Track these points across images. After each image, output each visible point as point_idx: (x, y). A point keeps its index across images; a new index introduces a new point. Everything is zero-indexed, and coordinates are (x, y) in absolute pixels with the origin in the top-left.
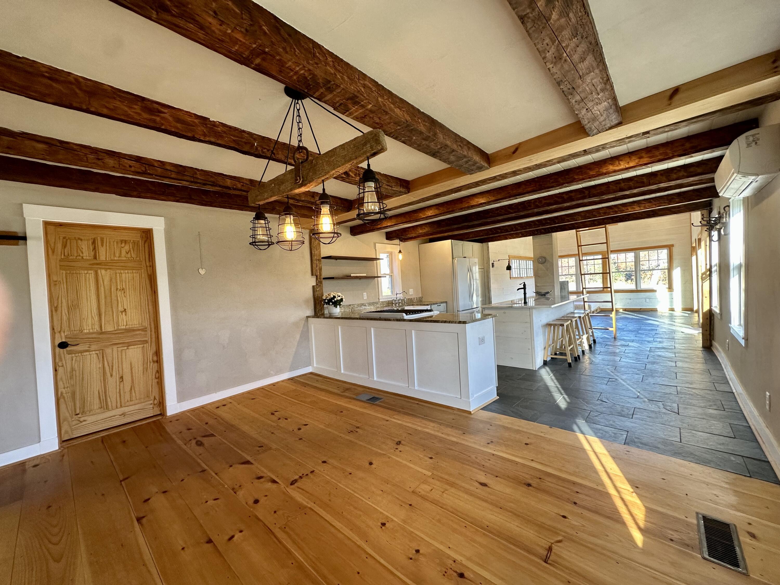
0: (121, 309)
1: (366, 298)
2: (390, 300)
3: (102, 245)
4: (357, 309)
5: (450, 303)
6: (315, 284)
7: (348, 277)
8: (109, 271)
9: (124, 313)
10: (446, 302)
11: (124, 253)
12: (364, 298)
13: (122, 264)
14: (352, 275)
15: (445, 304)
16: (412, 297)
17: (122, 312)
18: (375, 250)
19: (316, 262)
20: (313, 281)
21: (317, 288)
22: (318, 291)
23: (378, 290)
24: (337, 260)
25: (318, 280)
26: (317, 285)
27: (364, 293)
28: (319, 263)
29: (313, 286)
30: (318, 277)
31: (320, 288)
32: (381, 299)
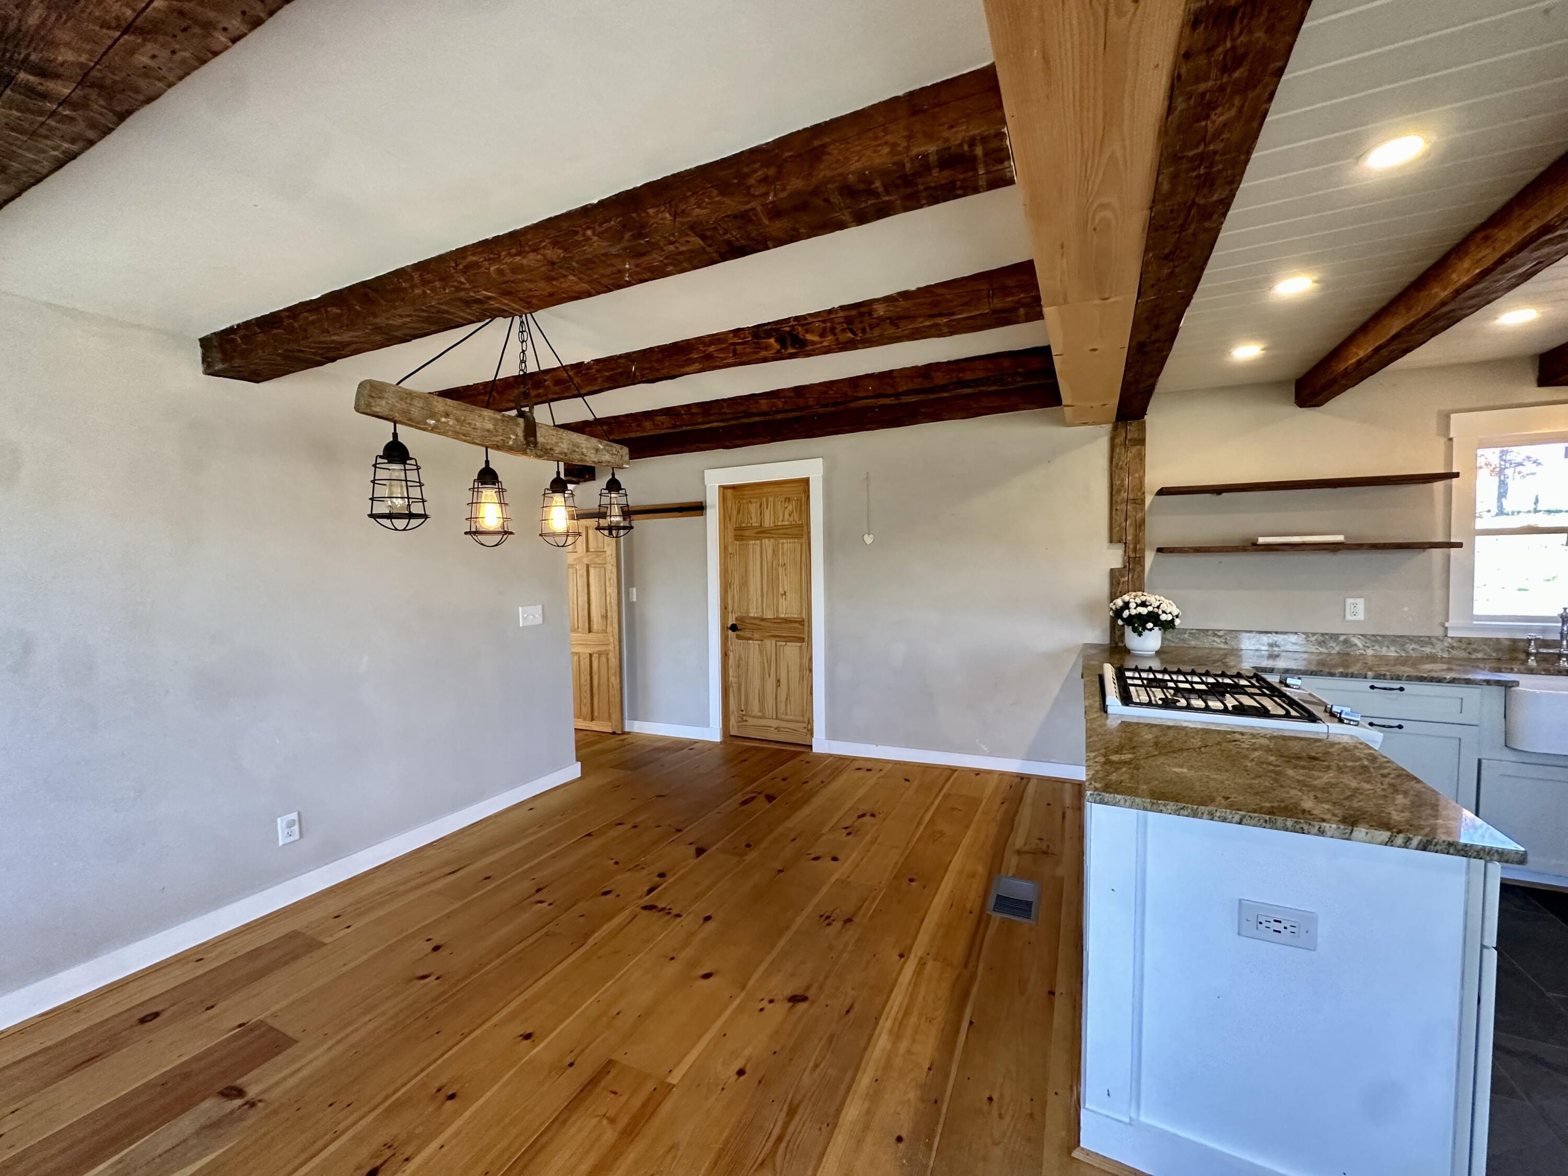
0: (781, 591)
1: (1361, 617)
3: (767, 508)
6: (1118, 564)
7: (1253, 547)
8: (772, 540)
9: (784, 597)
11: (787, 516)
12: (1349, 617)
13: (785, 531)
14: (1261, 540)
17: (782, 595)
18: (1442, 440)
19: (1124, 507)
20: (1115, 558)
21: (1123, 576)
22: (1124, 583)
23: (1438, 592)
24: (1224, 495)
25: (1132, 555)
26: (1125, 567)
27: (1349, 601)
28: (1134, 508)
29: (1112, 570)
30: (1131, 546)
31: (1132, 577)
32: (1456, 629)
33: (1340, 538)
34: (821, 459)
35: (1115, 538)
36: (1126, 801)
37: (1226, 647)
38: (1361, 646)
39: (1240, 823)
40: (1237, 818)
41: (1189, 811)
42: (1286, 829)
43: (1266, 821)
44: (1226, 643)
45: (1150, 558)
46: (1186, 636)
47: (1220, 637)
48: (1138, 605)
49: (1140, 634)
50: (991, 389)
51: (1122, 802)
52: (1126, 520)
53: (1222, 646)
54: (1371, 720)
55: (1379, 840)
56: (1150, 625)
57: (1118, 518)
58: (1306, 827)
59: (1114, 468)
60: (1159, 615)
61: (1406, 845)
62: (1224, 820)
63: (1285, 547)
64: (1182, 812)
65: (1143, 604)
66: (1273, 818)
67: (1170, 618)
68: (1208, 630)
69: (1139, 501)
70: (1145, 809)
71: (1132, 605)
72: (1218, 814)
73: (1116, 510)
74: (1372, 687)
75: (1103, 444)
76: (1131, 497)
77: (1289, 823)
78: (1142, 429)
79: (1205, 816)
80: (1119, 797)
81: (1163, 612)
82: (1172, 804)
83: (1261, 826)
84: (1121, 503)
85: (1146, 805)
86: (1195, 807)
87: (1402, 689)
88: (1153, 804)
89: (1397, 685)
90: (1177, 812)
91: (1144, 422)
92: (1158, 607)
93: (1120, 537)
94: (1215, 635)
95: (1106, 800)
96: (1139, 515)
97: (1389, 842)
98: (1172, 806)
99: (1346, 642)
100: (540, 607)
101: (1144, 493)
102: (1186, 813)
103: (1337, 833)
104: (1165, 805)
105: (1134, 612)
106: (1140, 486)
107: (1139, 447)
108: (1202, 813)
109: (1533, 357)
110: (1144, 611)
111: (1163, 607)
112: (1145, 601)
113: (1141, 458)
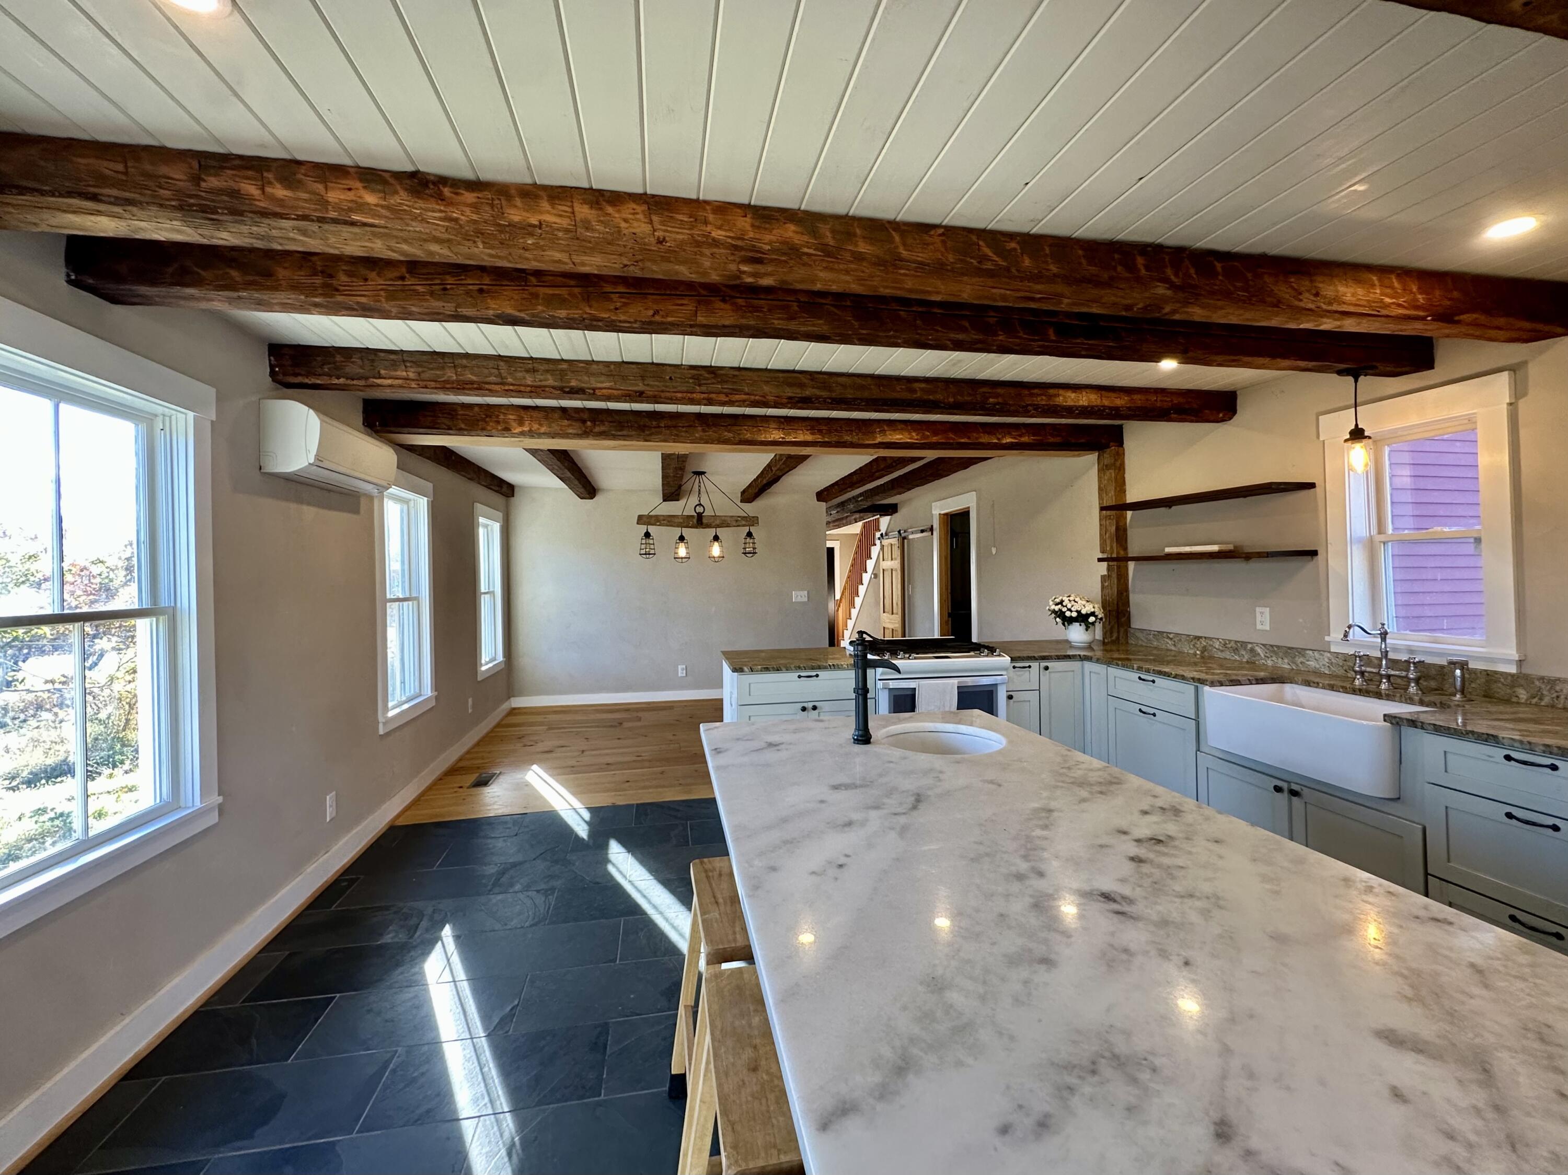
1: (1266, 626)
6: (1107, 572)
12: (1259, 627)
14: (1167, 550)
19: (1104, 522)
21: (1106, 581)
26: (1112, 575)
27: (1258, 610)
28: (1110, 523)
29: (1102, 576)
31: (1110, 582)
32: (1335, 643)
34: (974, 493)
35: (1102, 548)
38: (1262, 655)
44: (1177, 645)
46: (1151, 637)
47: (1171, 639)
52: (1106, 533)
59: (1100, 491)
69: (1113, 517)
73: (1101, 525)
74: (1139, 678)
76: (1108, 513)
78: (1114, 454)
84: (1103, 519)
87: (1153, 682)
89: (1151, 677)
93: (1104, 548)
94: (1168, 637)
96: (1113, 529)
99: (1252, 650)
100: (806, 592)
107: (1110, 471)
113: (1112, 480)
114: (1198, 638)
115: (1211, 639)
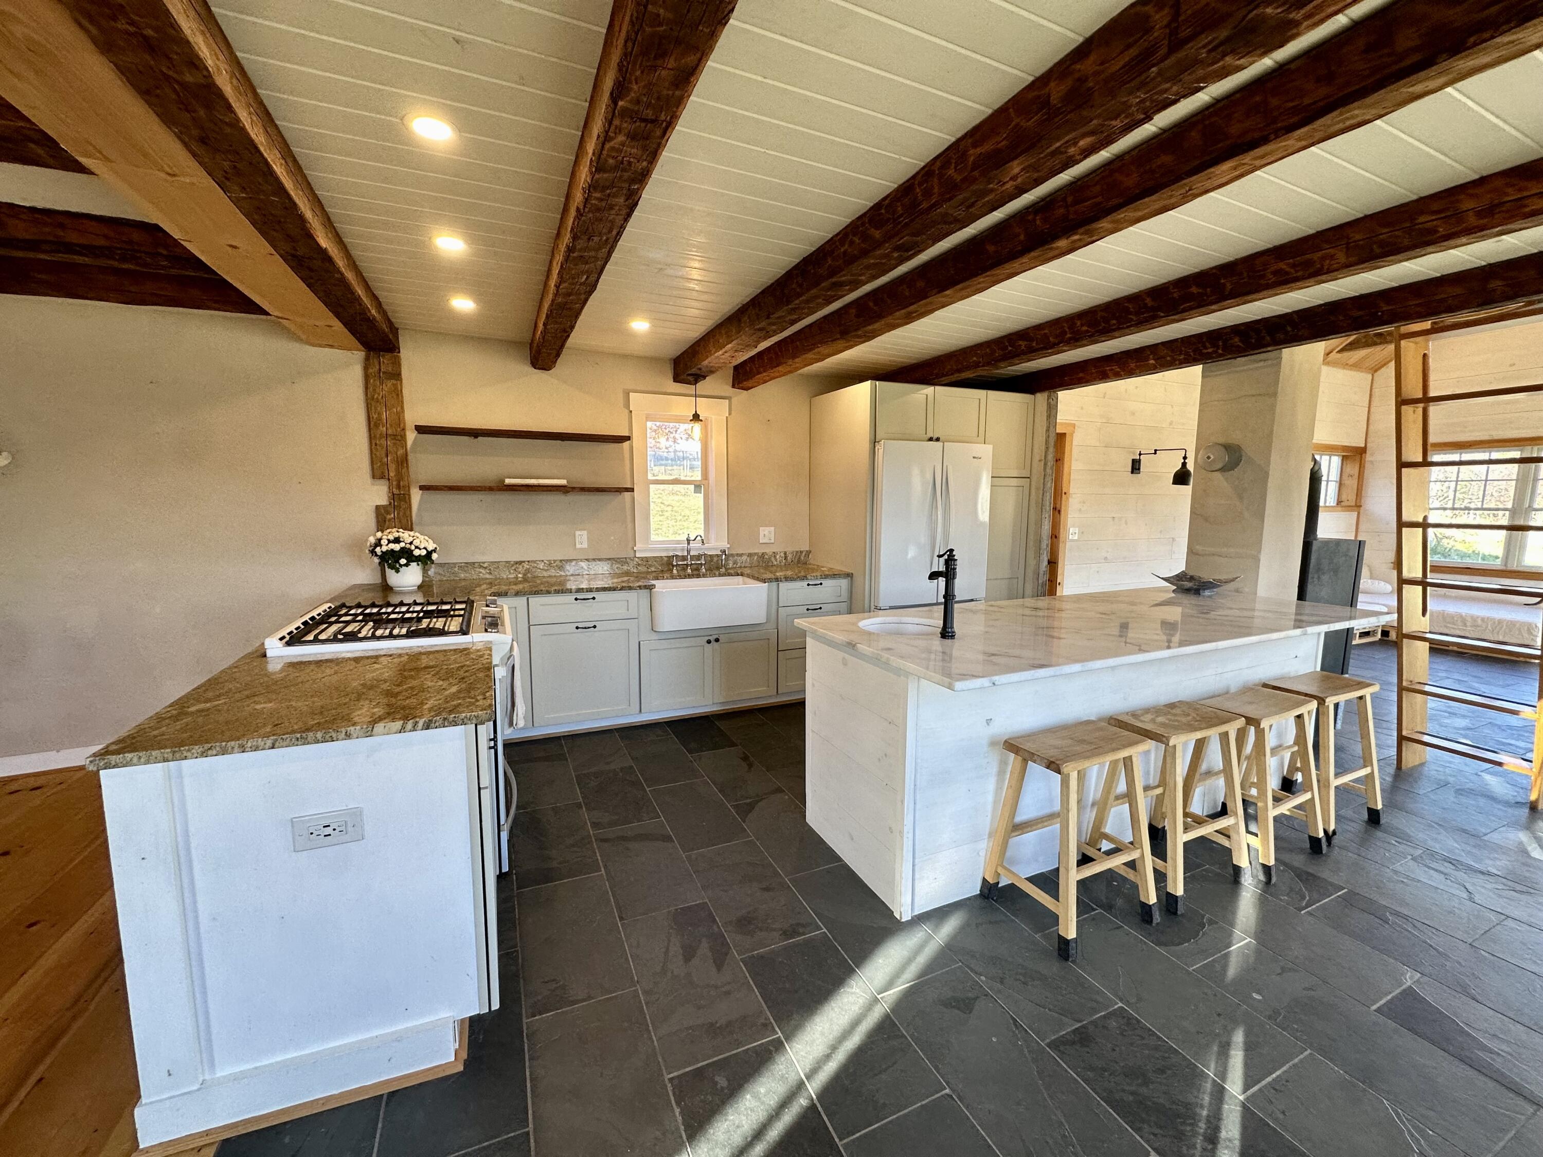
1: (585, 545)
2: (664, 554)
4: (545, 574)
5: (858, 579)
6: (383, 501)
7: (498, 487)
10: (849, 576)
12: (578, 546)
14: (508, 481)
15: (844, 583)
16: (769, 550)
18: (627, 411)
19: (383, 442)
20: (379, 495)
21: (388, 513)
22: (390, 520)
23: (630, 525)
24: (480, 438)
25: (396, 491)
26: (390, 504)
27: (578, 533)
28: (395, 444)
29: (377, 506)
30: (394, 483)
31: (398, 514)
32: (640, 551)
33: (563, 482)
35: (378, 473)
36: (140, 758)
37: (490, 577)
38: (586, 568)
39: (273, 748)
40: (269, 743)
41: (218, 749)
42: (317, 742)
43: (298, 739)
44: (490, 573)
45: (416, 496)
46: (456, 569)
47: (485, 568)
48: (389, 542)
49: (397, 571)
50: (125, 266)
51: (135, 760)
52: (387, 456)
53: (488, 576)
54: (576, 625)
55: (394, 730)
56: (403, 561)
57: (378, 454)
58: (334, 735)
59: (371, 402)
60: (412, 551)
61: (414, 729)
62: (256, 749)
63: (522, 488)
64: (210, 752)
65: (397, 540)
66: (304, 735)
67: (424, 552)
68: (474, 563)
69: (400, 438)
70: (165, 760)
71: (384, 542)
72: (249, 744)
73: (376, 444)
74: (576, 599)
75: (355, 373)
76: (390, 432)
77: (319, 735)
78: (397, 363)
79: (236, 750)
80: (129, 756)
81: (417, 547)
82: (197, 747)
83: (293, 745)
84: (380, 438)
85: (166, 756)
86: (224, 744)
87: (594, 598)
88: (174, 752)
89: (590, 595)
90: (204, 754)
91: (399, 357)
92: (411, 543)
93: (383, 473)
94: (481, 567)
95: (113, 763)
96: (401, 452)
97: (402, 730)
98: (197, 749)
101: (404, 429)
102: (214, 752)
103: (361, 733)
104: (189, 750)
105: (384, 549)
106: (399, 422)
107: (394, 382)
108: (233, 748)
109: (670, 360)
110: (396, 547)
111: (416, 542)
112: (399, 538)
113: (398, 394)
114: (521, 562)
115: (534, 562)
